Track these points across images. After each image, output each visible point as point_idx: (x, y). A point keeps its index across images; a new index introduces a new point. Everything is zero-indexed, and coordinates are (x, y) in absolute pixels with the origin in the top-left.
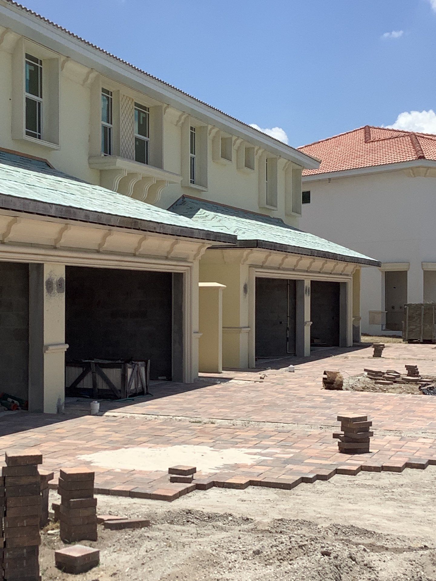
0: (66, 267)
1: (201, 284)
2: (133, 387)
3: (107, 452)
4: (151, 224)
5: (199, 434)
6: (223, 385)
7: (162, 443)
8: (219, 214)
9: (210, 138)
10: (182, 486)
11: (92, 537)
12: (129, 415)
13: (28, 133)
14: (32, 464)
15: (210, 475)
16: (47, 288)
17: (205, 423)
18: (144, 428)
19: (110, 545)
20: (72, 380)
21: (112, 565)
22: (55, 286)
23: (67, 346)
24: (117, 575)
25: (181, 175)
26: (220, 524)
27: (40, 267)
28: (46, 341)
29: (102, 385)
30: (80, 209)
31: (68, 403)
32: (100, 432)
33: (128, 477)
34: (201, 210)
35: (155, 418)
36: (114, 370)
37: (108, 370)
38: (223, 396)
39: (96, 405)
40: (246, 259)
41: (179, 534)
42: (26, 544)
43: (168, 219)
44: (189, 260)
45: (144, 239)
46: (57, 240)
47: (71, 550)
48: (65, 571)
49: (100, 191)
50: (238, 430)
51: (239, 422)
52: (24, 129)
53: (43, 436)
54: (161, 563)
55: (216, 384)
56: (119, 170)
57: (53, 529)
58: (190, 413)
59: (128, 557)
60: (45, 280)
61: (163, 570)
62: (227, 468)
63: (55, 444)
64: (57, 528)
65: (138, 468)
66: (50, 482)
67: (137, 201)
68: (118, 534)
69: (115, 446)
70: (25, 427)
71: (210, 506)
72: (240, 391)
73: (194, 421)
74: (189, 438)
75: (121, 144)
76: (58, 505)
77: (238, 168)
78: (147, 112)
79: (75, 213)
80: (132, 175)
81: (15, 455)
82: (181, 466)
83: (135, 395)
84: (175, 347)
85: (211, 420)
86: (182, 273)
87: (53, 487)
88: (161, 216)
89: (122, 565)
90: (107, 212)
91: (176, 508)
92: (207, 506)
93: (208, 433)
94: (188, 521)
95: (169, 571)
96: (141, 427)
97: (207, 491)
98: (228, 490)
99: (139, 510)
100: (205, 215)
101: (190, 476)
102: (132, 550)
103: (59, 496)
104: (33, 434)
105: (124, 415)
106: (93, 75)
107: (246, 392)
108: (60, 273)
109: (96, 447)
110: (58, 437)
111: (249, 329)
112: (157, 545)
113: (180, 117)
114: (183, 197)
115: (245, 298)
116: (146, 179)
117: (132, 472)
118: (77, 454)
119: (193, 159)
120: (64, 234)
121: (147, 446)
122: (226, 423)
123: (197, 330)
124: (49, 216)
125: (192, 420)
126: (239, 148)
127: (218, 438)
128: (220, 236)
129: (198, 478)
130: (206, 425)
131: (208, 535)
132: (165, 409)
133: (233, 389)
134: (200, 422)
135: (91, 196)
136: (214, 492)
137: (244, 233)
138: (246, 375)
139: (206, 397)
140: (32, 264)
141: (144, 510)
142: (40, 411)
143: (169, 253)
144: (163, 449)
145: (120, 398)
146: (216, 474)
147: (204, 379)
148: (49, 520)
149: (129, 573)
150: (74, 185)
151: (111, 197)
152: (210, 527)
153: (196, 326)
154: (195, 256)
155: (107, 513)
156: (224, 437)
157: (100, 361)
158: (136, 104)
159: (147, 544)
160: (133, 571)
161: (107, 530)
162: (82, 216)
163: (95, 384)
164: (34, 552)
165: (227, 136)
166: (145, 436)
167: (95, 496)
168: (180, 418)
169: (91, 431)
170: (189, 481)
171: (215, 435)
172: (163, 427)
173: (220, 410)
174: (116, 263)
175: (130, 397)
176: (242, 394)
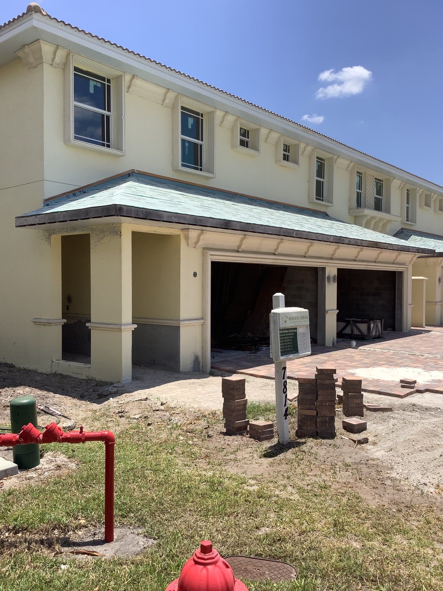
0: (338, 269)
1: (413, 278)
2: (374, 334)
3: (363, 369)
4: (385, 245)
5: (415, 362)
6: (426, 334)
7: (394, 365)
8: (424, 238)
9: (418, 195)
10: (408, 391)
11: (361, 415)
12: (372, 349)
13: (316, 199)
14: (331, 374)
15: (425, 385)
16: (327, 280)
17: (418, 356)
18: (382, 356)
19: (371, 420)
20: (340, 329)
21: (374, 431)
22: (332, 279)
23: (338, 311)
24: (378, 437)
25: (401, 216)
26: (433, 413)
27: (324, 269)
28: (327, 308)
29: (356, 332)
30: (346, 237)
31: (338, 341)
32: (357, 358)
33: (376, 383)
34: (413, 236)
35: (388, 352)
36: (364, 324)
37: (360, 324)
38: (427, 341)
39: (354, 343)
40: (440, 263)
41: (410, 417)
42: (328, 415)
43: (395, 242)
44: (406, 264)
45: (381, 253)
46: (333, 255)
47: (351, 421)
48: (348, 431)
49: (355, 227)
50: (438, 360)
51: (438, 356)
52: (315, 197)
53: (326, 358)
54: (403, 432)
55: (422, 334)
56: (366, 216)
57: (338, 408)
58: (408, 349)
59: (382, 427)
60: (326, 276)
61: (405, 436)
62: (434, 382)
63: (333, 362)
64: (341, 407)
65: (381, 379)
66: (336, 383)
67: (376, 232)
68: (375, 414)
69: (367, 366)
70: (317, 353)
71: (426, 402)
72: (437, 338)
73: (411, 354)
74: (410, 363)
75: (367, 201)
76: (341, 396)
77: (435, 211)
78: (382, 183)
79: (343, 240)
80: (372, 218)
81: (322, 368)
82: (407, 379)
83: (375, 338)
84: (397, 312)
85: (422, 354)
86: (402, 272)
87: (339, 386)
88: (390, 240)
89: (380, 431)
90: (361, 239)
91: (405, 402)
92: (424, 402)
93: (421, 361)
94: (414, 410)
95: (409, 437)
96: (380, 356)
97: (423, 394)
98: (436, 394)
99: (385, 402)
100: (415, 238)
101: (413, 385)
102: (384, 423)
103: (342, 391)
104: (322, 356)
105: (370, 349)
106: (352, 165)
107: (441, 339)
108: (335, 272)
109: (357, 365)
110: (334, 359)
111: (441, 303)
112: (398, 422)
113: (401, 184)
114: (402, 229)
115: (439, 285)
116: (381, 219)
117: (378, 381)
118: (346, 369)
119: (408, 207)
120: (337, 251)
121: (385, 367)
122: (431, 356)
123: (411, 303)
124: (329, 242)
125: (410, 353)
126: (435, 199)
127: (427, 364)
128: (426, 250)
129: (417, 386)
130: (419, 357)
131: (428, 419)
132: (393, 346)
133: (432, 337)
134: (415, 355)
135: (351, 230)
136: (427, 395)
137: (439, 248)
138: (440, 329)
139: (417, 341)
140: (319, 267)
141: (387, 402)
142: (324, 345)
143: (395, 260)
144: (395, 369)
145: (367, 340)
146: (428, 385)
147: (415, 331)
148: (336, 403)
149: (385, 436)
150: (341, 225)
151: (362, 230)
152: (428, 415)
153: (410, 301)
154: (410, 262)
155: (366, 402)
156: (430, 364)
157: (355, 319)
158: (376, 179)
159: (392, 421)
160: (387, 435)
161: (368, 411)
162: (347, 241)
163: (352, 331)
164: (332, 420)
165: (429, 193)
166: (383, 361)
167: (362, 393)
168: (402, 352)
169: (353, 357)
170: (413, 388)
171: (424, 362)
172: (393, 357)
173: (426, 348)
174: (365, 266)
175: (372, 339)
176: (439, 340)
